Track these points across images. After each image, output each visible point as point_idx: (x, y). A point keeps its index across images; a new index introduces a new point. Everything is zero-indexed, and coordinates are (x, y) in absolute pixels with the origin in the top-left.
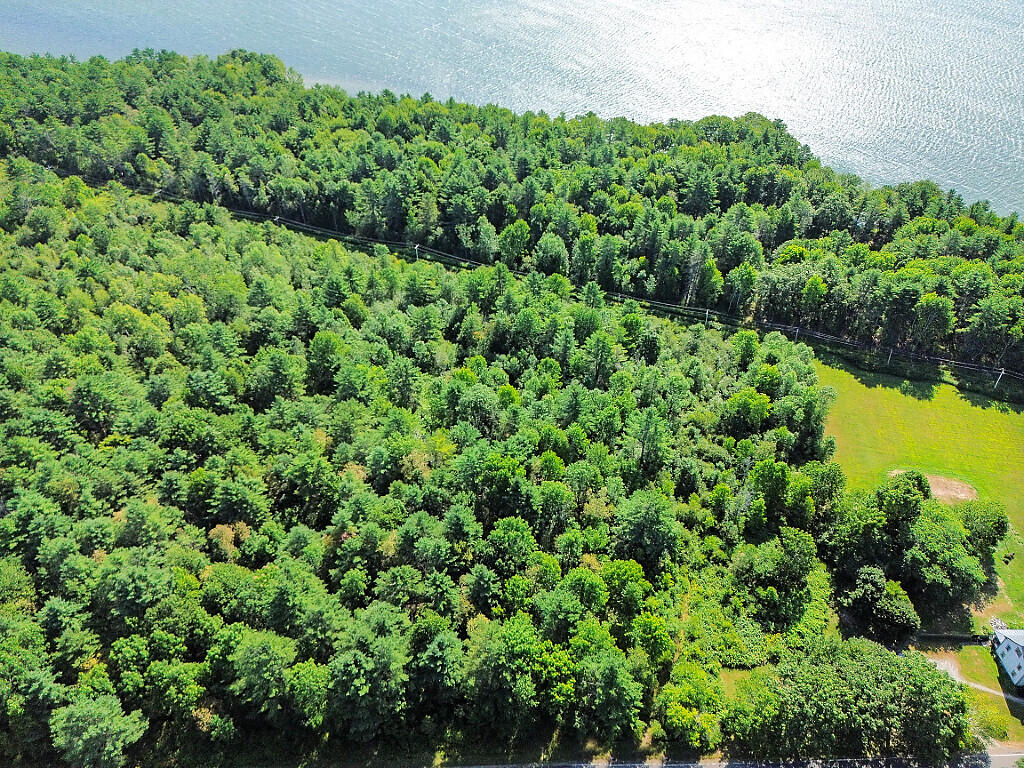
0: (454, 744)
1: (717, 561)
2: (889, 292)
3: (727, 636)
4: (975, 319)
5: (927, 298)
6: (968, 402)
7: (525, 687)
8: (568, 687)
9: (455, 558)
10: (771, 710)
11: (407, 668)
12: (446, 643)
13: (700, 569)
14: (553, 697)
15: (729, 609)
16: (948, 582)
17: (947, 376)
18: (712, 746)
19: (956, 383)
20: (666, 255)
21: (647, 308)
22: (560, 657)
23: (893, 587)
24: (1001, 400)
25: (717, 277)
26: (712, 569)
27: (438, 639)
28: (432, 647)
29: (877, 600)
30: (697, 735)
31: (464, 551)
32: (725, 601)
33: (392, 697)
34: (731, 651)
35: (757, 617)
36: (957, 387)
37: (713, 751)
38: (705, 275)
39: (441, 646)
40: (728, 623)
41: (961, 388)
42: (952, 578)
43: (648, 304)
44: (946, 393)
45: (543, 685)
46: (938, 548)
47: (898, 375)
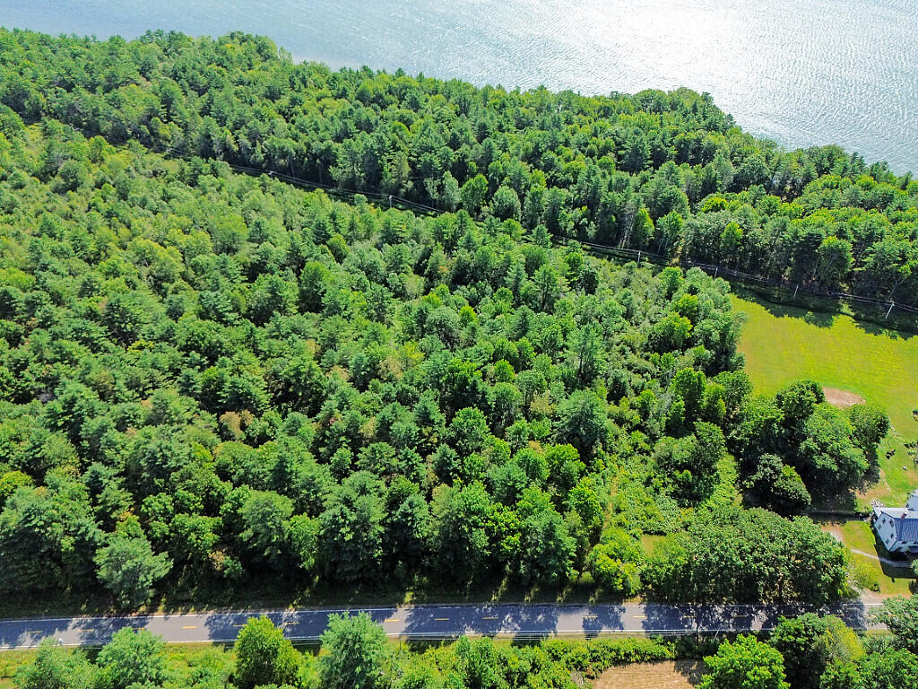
0: (421, 587)
1: (642, 452)
2: (796, 236)
3: (648, 508)
4: (870, 259)
5: (829, 241)
6: (863, 330)
7: (480, 539)
8: (516, 539)
9: (423, 440)
10: (682, 560)
11: (382, 523)
12: (416, 503)
13: (627, 457)
14: (503, 547)
15: (650, 488)
16: (835, 468)
17: (845, 308)
18: (633, 591)
19: (853, 314)
20: (605, 205)
21: (588, 250)
22: (509, 516)
23: (789, 470)
24: (891, 329)
25: (649, 223)
26: (637, 458)
27: (408, 499)
28: (404, 506)
29: (775, 480)
30: (621, 580)
31: (430, 435)
32: (648, 482)
33: (371, 545)
34: (651, 521)
35: (674, 495)
36: (854, 318)
37: (633, 596)
38: (638, 220)
39: (411, 504)
40: (650, 499)
41: (857, 318)
42: (840, 465)
43: (588, 247)
44: (844, 323)
45: (495, 538)
46: (827, 440)
47: (803, 307)
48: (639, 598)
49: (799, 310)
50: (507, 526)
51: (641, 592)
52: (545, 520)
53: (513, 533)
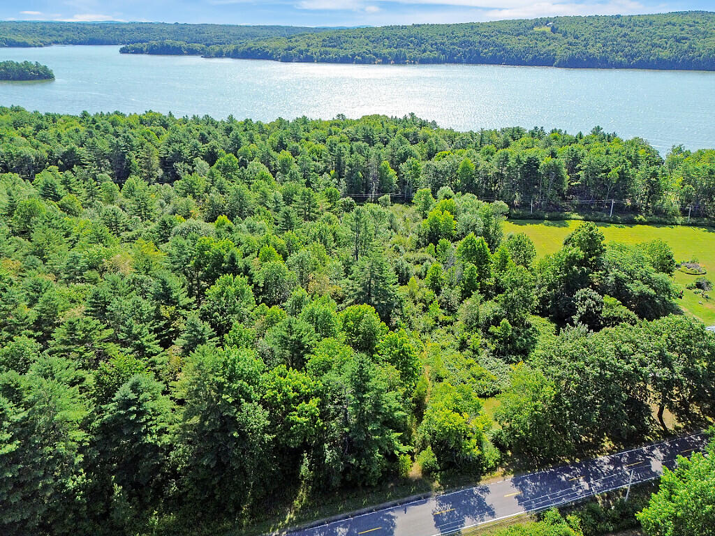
1: (445, 324)
2: (519, 161)
3: (473, 369)
4: (582, 173)
5: (545, 161)
7: (256, 417)
9: (162, 323)
12: (143, 385)
13: (430, 332)
15: (467, 352)
16: (652, 292)
17: (574, 216)
18: (491, 463)
19: (581, 218)
20: (350, 166)
24: (617, 223)
25: (392, 172)
26: (441, 331)
27: (133, 380)
29: (601, 312)
31: (173, 318)
32: (463, 346)
35: (496, 353)
36: (583, 220)
37: (493, 469)
38: (382, 172)
39: (135, 388)
40: (472, 361)
41: (586, 220)
42: (655, 289)
46: (632, 267)
47: (539, 219)
48: (500, 470)
49: (536, 221)
50: (295, 389)
51: (500, 463)
52: (350, 368)
53: (307, 398)
